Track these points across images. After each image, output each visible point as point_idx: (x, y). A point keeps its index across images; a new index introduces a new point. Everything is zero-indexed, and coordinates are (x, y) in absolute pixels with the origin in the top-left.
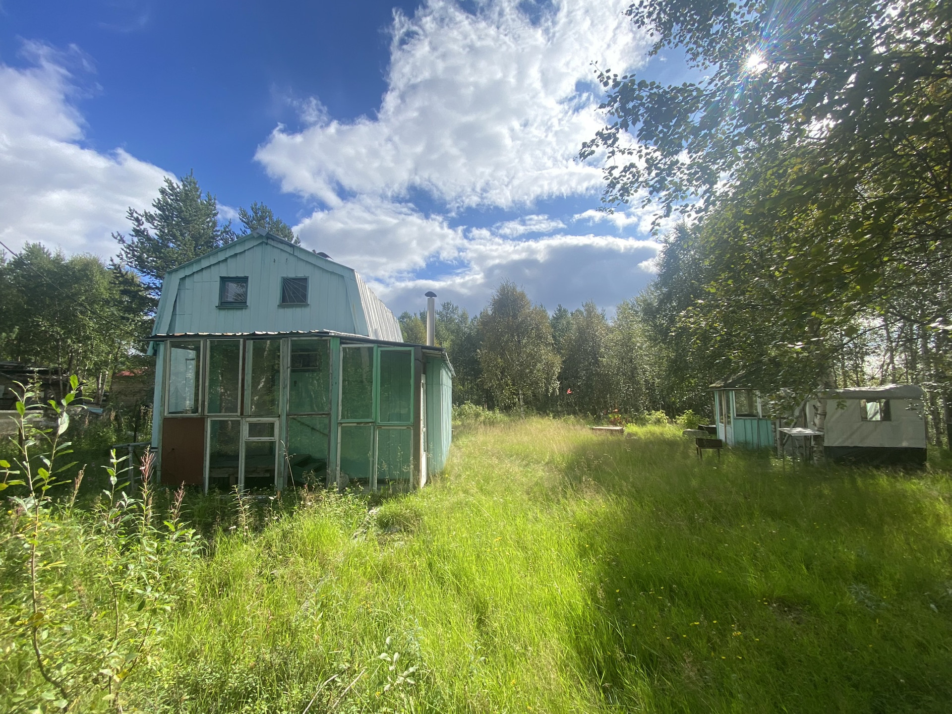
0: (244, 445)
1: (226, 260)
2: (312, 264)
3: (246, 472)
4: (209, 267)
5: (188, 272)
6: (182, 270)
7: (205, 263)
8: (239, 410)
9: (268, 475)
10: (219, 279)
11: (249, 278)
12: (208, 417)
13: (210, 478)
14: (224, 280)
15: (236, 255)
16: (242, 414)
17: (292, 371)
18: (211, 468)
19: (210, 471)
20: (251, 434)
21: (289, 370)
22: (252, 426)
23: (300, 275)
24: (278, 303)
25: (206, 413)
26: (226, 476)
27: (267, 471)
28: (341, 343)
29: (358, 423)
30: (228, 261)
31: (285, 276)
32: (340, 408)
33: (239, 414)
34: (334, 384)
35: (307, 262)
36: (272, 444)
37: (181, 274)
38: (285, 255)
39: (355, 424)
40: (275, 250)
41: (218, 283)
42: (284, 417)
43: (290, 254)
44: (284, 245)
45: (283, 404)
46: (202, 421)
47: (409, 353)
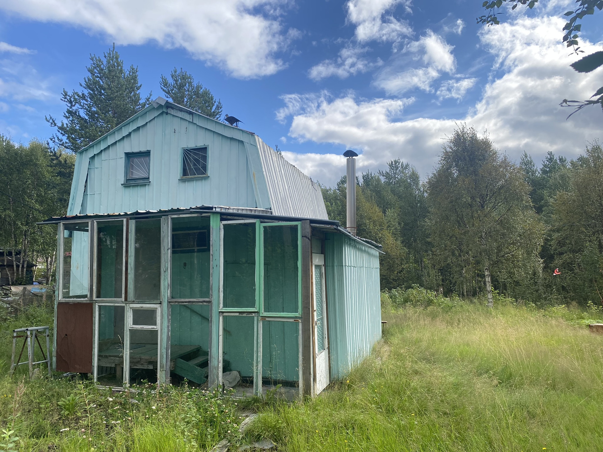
0: (128, 333)
1: (129, 135)
2: (211, 131)
3: (131, 362)
4: (115, 143)
5: (96, 151)
6: (92, 149)
7: (110, 141)
8: (123, 296)
9: (151, 367)
10: (123, 156)
11: (151, 153)
12: (96, 301)
13: (99, 367)
14: (129, 156)
15: (138, 128)
16: (126, 299)
17: (174, 252)
18: (99, 356)
19: (99, 360)
20: (135, 323)
21: (169, 251)
22: (136, 312)
23: (200, 144)
24: (179, 177)
25: (94, 298)
26: (113, 366)
27: (150, 363)
28: (222, 220)
29: (240, 312)
30: (132, 135)
31: (185, 146)
32: (222, 295)
33: (123, 299)
34: (215, 267)
35: (206, 129)
36: (154, 333)
37: (91, 153)
38: (185, 124)
39: (237, 314)
40: (175, 119)
41: (124, 159)
42: (165, 304)
43: (189, 122)
44: (183, 113)
45: (164, 289)
46: (89, 307)
47: (295, 228)
